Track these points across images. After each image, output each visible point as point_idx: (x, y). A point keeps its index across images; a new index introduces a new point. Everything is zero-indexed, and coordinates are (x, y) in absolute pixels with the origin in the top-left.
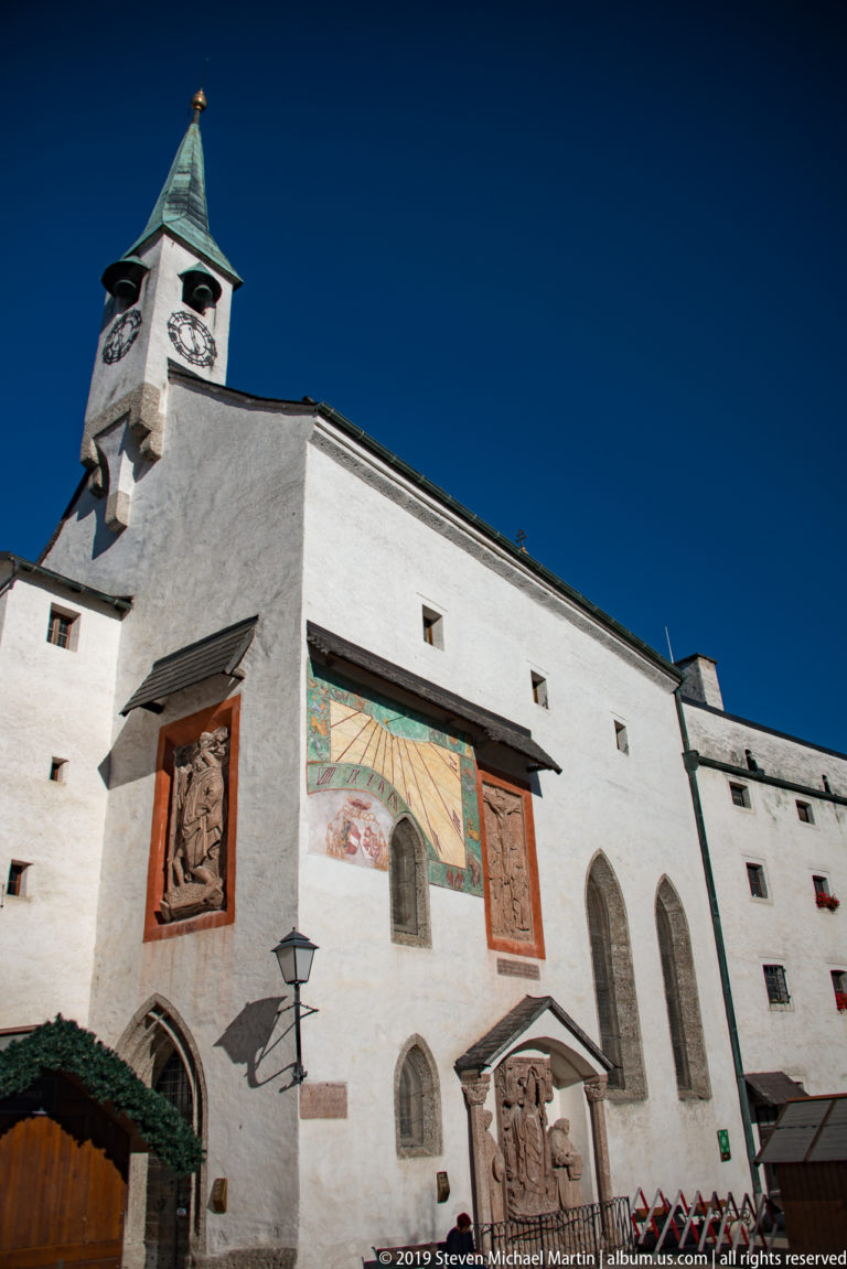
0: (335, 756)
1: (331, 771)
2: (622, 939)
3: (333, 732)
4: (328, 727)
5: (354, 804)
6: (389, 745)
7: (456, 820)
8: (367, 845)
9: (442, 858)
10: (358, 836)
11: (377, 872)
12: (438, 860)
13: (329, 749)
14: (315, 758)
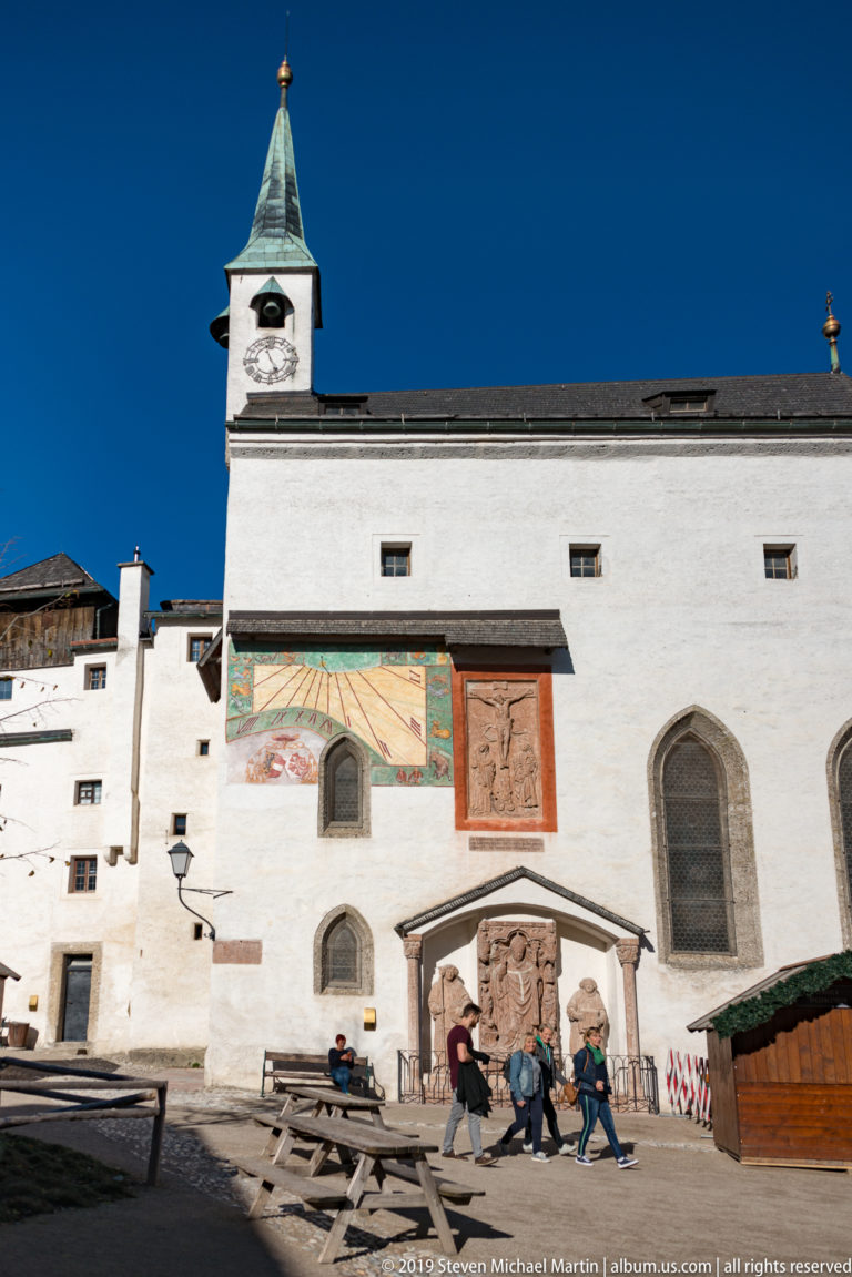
0: (257, 707)
1: (253, 720)
2: (740, 798)
3: (256, 691)
4: (250, 688)
5: (279, 739)
6: (325, 682)
7: (415, 725)
8: (292, 768)
9: (390, 761)
10: (283, 763)
11: (303, 786)
12: (385, 764)
13: (251, 704)
14: (236, 714)
